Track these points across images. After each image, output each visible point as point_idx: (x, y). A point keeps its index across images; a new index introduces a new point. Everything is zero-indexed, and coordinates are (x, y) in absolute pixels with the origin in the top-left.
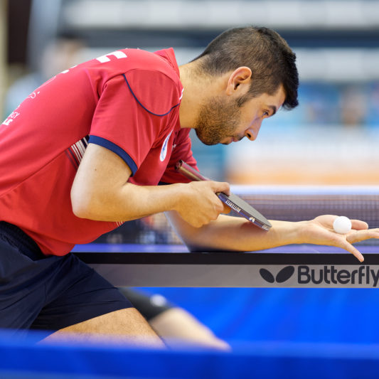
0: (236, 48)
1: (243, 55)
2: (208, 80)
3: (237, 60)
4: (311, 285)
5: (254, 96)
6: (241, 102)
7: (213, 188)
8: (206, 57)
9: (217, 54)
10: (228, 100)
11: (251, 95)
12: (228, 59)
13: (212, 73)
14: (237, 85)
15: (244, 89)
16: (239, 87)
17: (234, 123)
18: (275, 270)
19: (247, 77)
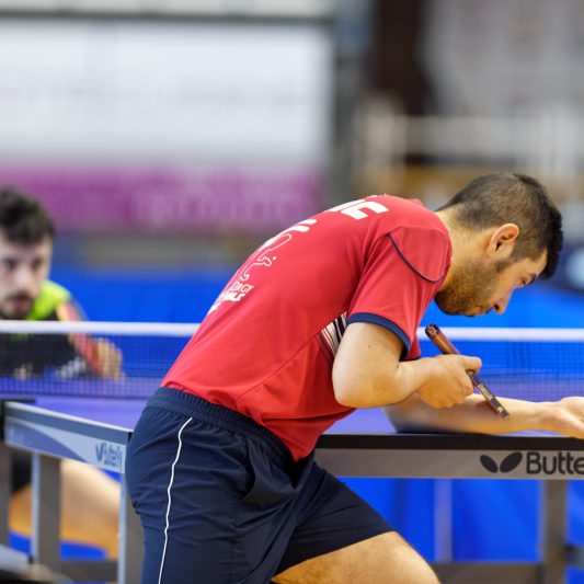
0: (500, 199)
1: (509, 208)
2: (465, 235)
3: (500, 214)
4: (542, 476)
5: (516, 261)
6: (501, 267)
7: (465, 365)
8: (460, 206)
9: (475, 205)
10: (487, 263)
11: (513, 259)
12: (490, 212)
13: (469, 227)
14: (499, 245)
15: (506, 251)
16: (500, 248)
17: (489, 291)
18: (499, 456)
19: (511, 236)
